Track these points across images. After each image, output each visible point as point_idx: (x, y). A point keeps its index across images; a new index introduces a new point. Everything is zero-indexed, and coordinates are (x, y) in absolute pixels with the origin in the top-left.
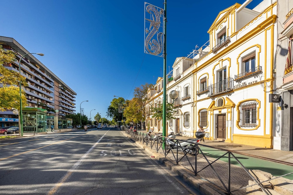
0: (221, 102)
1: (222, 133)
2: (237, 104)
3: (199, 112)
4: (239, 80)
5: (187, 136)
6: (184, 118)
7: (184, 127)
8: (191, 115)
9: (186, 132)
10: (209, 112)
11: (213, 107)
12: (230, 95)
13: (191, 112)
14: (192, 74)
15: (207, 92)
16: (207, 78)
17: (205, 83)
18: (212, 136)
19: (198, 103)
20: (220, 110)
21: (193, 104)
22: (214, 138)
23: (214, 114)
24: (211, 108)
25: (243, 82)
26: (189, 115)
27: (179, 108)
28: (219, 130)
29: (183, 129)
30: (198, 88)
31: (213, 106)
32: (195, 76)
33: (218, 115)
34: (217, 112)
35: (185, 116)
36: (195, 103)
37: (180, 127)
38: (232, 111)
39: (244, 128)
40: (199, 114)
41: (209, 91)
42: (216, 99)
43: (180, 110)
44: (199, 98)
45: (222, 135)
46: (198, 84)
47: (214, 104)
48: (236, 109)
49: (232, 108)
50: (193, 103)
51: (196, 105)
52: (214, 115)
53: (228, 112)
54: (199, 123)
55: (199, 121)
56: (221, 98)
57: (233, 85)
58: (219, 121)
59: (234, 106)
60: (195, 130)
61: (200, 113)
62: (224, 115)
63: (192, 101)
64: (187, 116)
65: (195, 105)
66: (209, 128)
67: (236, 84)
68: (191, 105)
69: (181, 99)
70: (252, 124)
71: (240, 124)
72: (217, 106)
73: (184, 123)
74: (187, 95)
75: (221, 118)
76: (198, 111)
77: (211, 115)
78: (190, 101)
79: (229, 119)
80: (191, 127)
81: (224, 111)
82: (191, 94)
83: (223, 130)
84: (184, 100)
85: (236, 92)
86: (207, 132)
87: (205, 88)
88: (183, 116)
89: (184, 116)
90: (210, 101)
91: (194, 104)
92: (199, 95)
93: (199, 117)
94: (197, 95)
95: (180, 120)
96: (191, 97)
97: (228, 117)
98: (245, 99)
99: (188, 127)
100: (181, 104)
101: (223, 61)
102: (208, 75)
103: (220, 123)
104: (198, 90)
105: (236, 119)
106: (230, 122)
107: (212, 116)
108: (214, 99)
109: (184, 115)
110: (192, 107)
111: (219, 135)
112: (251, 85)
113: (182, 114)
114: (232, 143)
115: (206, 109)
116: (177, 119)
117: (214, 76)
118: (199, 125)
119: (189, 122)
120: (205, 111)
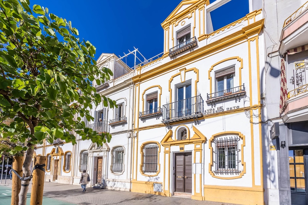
0: (183, 133)
1: (182, 184)
2: (209, 138)
3: (143, 148)
4: (212, 103)
5: (118, 189)
6: (113, 157)
7: (112, 172)
8: (126, 152)
9: (116, 183)
10: (162, 148)
11: (170, 140)
12: (198, 124)
13: (126, 147)
14: (132, 83)
15: (158, 115)
16: (159, 93)
17: (154, 103)
18: (167, 189)
19: (141, 133)
20: (182, 146)
21: (131, 133)
22: (171, 192)
23: (171, 151)
24: (166, 141)
25: (218, 105)
26: (123, 151)
28: (177, 179)
29: (108, 176)
30: (142, 107)
31: (170, 138)
32: (137, 88)
33: (176, 154)
34: (176, 149)
35: (114, 153)
36: (136, 132)
37: (104, 173)
38: (203, 149)
39: (219, 175)
40: (142, 151)
41: (161, 114)
42: (174, 128)
44: (142, 124)
45: (182, 187)
46: (141, 102)
47: (171, 136)
48: (207, 145)
49: (203, 144)
50: (131, 131)
51: (137, 136)
52: (171, 153)
53: (196, 150)
54: (142, 166)
55: (143, 163)
56: (182, 126)
57: (203, 108)
58: (177, 164)
59: (205, 141)
60: (135, 178)
61: (144, 151)
62: (189, 154)
63: (131, 128)
64: (118, 153)
65: (135, 135)
66: (161, 175)
67: (207, 107)
68: (126, 135)
69: (109, 123)
70: (229, 169)
71: (214, 169)
72: (177, 138)
73: (112, 166)
74: (120, 116)
75: (180, 159)
76: (140, 145)
77: (166, 152)
78: (126, 127)
79: (198, 160)
80: (125, 173)
81: (188, 148)
82: (127, 116)
83: (184, 178)
84: (113, 125)
85: (207, 120)
86: (157, 181)
87: (153, 108)
88: (110, 153)
89: (112, 154)
90: (164, 131)
91: (133, 134)
92: (144, 119)
93: (143, 156)
94: (140, 120)
95: (104, 159)
96: (128, 121)
97: (196, 157)
98: (221, 131)
99: (120, 173)
100: (108, 131)
101: (186, 71)
102: (160, 88)
103: (179, 167)
104: (141, 110)
105: (208, 161)
106: (199, 166)
107: (167, 155)
108: (171, 128)
109: (113, 151)
110: (130, 139)
111: (177, 187)
112: (230, 111)
113: (109, 150)
114: (204, 200)
115: (156, 143)
116: (97, 159)
117: (171, 91)
118: (141, 169)
119: (123, 165)
120: (154, 146)
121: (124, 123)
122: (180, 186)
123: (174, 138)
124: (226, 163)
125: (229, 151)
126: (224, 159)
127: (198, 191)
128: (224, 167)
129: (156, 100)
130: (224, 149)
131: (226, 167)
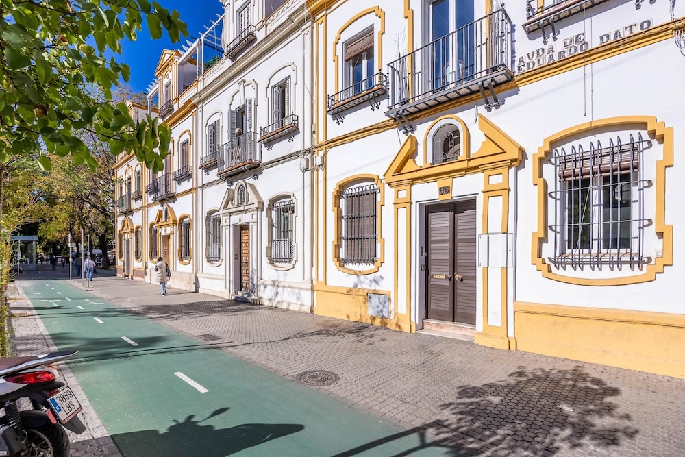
0: (448, 143)
1: (447, 296)
2: (534, 148)
3: (339, 196)
4: (542, 27)
5: (284, 306)
6: (271, 225)
7: (272, 263)
8: (299, 210)
9: (280, 290)
10: (390, 193)
11: (409, 166)
12: (497, 107)
13: (299, 196)
14: (308, 18)
15: (375, 96)
16: (377, 30)
17: (364, 62)
18: (403, 309)
19: (333, 153)
20: (445, 182)
21: (308, 156)
22: (415, 318)
23: (414, 201)
24: (398, 171)
25: (568, 32)
26: (293, 207)
27: (250, 180)
28: (432, 282)
29: (265, 273)
30: (333, 80)
31: (410, 161)
32: (321, 27)
33: (430, 209)
34: (428, 192)
35: (274, 214)
36: (321, 153)
37: (253, 265)
38: (512, 186)
39: (569, 272)
40: (337, 205)
41: (383, 94)
42: (423, 131)
43: (252, 186)
44: (336, 130)
45: (446, 306)
46: (331, 66)
47: (412, 155)
48: (527, 173)
49: (512, 170)
50: (309, 151)
51: (323, 164)
52: (413, 206)
53: (490, 192)
54: (338, 246)
55: (339, 238)
56: (445, 120)
57: (513, 52)
58: (433, 237)
59: (519, 162)
60: (321, 278)
61: (343, 202)
62: (468, 204)
63: (308, 145)
64: (281, 214)
65: (319, 162)
66: (387, 270)
67: (526, 47)
68: (299, 163)
69: (258, 138)
70: (604, 251)
71: (548, 250)
72: (430, 161)
73: (269, 248)
74: (283, 115)
75: (441, 222)
76: (332, 188)
77: (398, 205)
78: (299, 143)
79: (495, 225)
80: (299, 264)
81: (462, 187)
82: (299, 112)
83: (452, 280)
84: (269, 142)
85: (525, 90)
86: (378, 288)
87: (364, 76)
88: (264, 213)
89: (269, 216)
90: (394, 140)
91: (313, 159)
92: (338, 112)
93: (339, 217)
94: (329, 117)
95: (253, 230)
96: (300, 127)
97: (490, 214)
98: (578, 121)
99: (287, 266)
100: (258, 159)
102: (381, 15)
103: (438, 249)
104: (331, 91)
105: (529, 224)
106: (498, 242)
107: (403, 213)
108: (413, 131)
109: (270, 209)
110: (308, 173)
111: (432, 306)
112: (617, 45)
113: (261, 206)
114: (513, 348)
115: (372, 180)
116: (239, 229)
117: (410, 17)
118: (337, 256)
119: (294, 244)
120: (368, 188)
121: (292, 132)
122: (441, 302)
123: (423, 159)
124: (595, 232)
125: (606, 190)
126: (587, 218)
127: (495, 320)
128: (586, 244)
129: (369, 53)
130: (586, 182)
131: (595, 244)
